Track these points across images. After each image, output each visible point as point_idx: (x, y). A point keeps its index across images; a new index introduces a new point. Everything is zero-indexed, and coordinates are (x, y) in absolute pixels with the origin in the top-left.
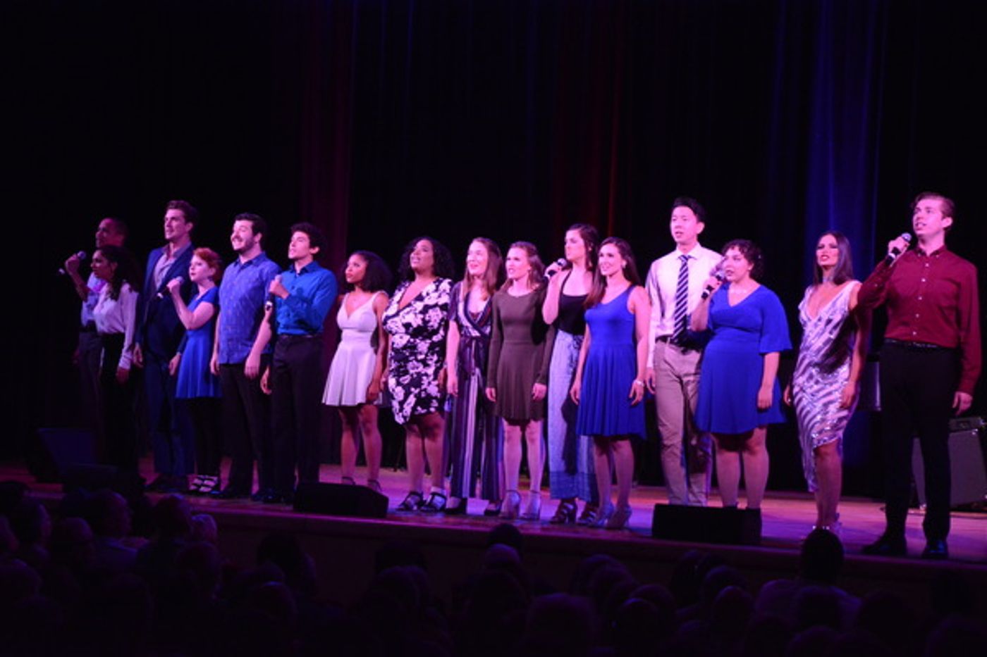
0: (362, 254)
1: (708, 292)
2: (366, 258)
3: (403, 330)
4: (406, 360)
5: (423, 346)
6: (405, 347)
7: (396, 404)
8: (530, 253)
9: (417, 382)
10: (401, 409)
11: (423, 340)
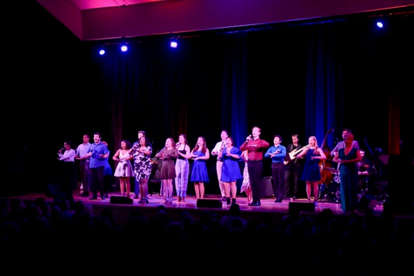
0: (124, 141)
1: (221, 150)
2: (126, 142)
3: (139, 159)
4: (139, 166)
5: (144, 163)
6: (139, 163)
7: (137, 177)
8: (172, 140)
9: (142, 171)
10: (138, 178)
11: (144, 161)
